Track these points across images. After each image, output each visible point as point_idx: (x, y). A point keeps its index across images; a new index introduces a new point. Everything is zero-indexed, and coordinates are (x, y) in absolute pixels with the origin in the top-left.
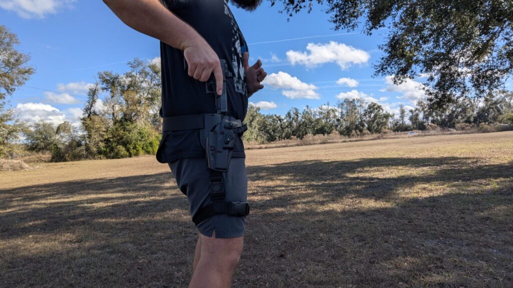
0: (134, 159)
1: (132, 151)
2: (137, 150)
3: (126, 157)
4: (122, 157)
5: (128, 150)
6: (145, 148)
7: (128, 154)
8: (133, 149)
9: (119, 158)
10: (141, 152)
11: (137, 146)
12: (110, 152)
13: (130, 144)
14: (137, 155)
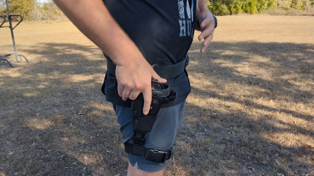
0: (233, 17)
1: (233, 10)
2: (237, 9)
3: (227, 15)
4: (225, 14)
5: (229, 9)
6: (244, 7)
7: (229, 12)
8: (234, 8)
9: (222, 15)
10: (240, 11)
11: (238, 5)
12: (215, 10)
13: (232, 4)
14: (236, 13)
